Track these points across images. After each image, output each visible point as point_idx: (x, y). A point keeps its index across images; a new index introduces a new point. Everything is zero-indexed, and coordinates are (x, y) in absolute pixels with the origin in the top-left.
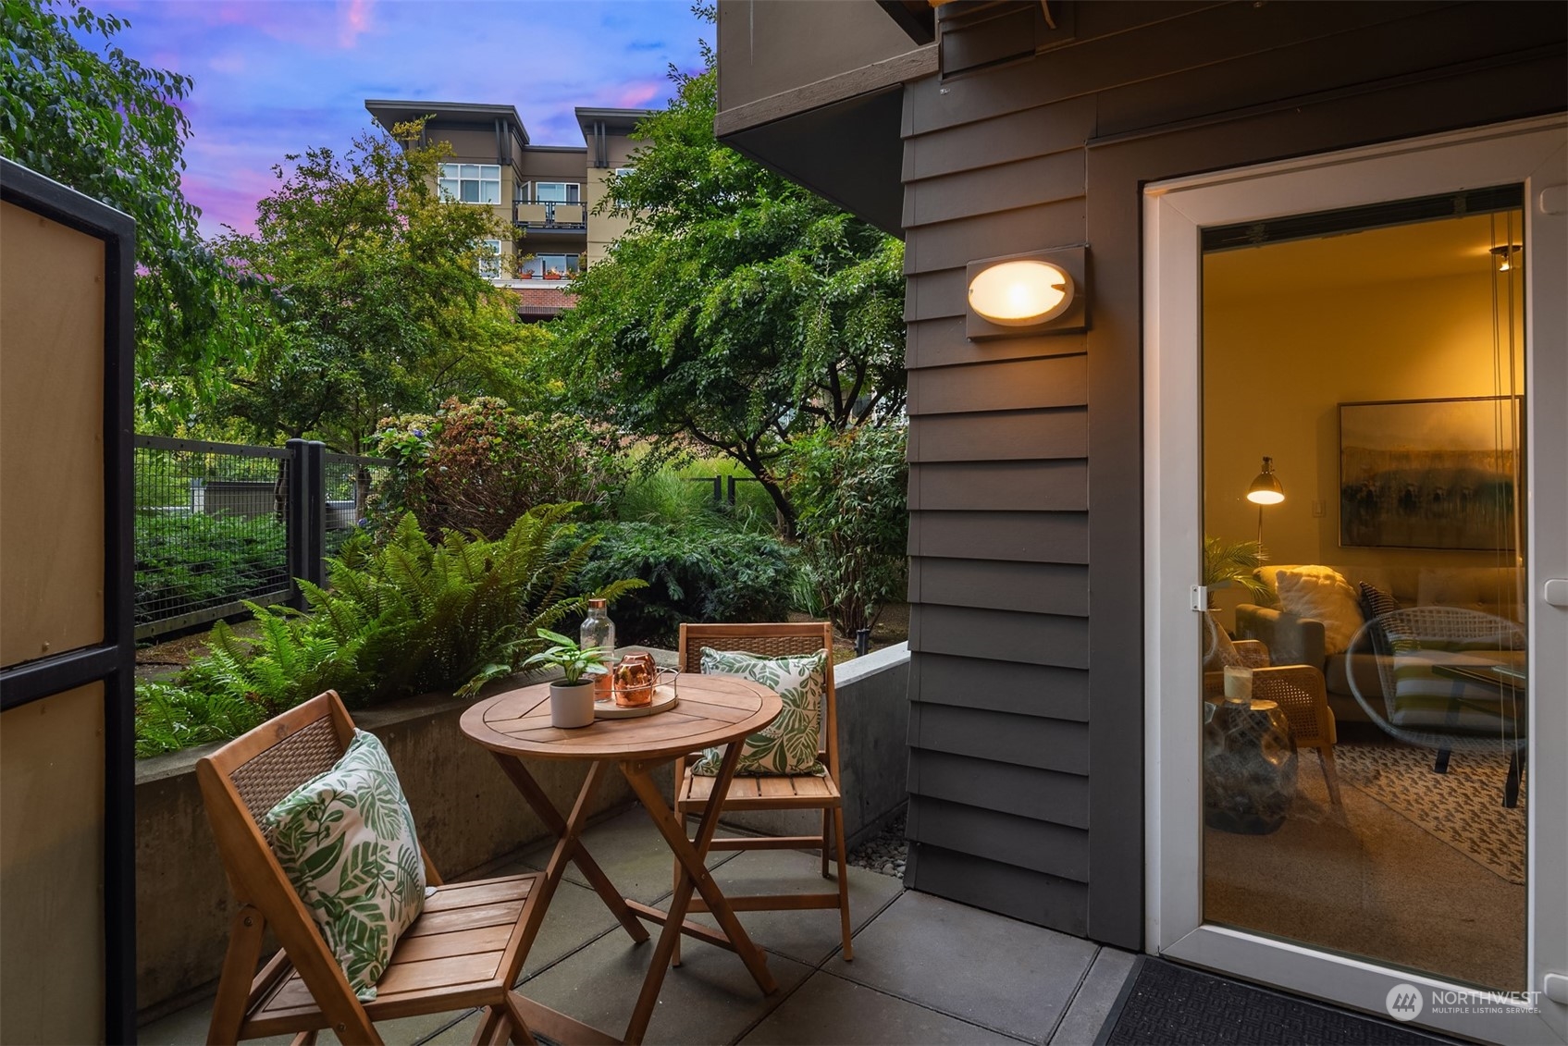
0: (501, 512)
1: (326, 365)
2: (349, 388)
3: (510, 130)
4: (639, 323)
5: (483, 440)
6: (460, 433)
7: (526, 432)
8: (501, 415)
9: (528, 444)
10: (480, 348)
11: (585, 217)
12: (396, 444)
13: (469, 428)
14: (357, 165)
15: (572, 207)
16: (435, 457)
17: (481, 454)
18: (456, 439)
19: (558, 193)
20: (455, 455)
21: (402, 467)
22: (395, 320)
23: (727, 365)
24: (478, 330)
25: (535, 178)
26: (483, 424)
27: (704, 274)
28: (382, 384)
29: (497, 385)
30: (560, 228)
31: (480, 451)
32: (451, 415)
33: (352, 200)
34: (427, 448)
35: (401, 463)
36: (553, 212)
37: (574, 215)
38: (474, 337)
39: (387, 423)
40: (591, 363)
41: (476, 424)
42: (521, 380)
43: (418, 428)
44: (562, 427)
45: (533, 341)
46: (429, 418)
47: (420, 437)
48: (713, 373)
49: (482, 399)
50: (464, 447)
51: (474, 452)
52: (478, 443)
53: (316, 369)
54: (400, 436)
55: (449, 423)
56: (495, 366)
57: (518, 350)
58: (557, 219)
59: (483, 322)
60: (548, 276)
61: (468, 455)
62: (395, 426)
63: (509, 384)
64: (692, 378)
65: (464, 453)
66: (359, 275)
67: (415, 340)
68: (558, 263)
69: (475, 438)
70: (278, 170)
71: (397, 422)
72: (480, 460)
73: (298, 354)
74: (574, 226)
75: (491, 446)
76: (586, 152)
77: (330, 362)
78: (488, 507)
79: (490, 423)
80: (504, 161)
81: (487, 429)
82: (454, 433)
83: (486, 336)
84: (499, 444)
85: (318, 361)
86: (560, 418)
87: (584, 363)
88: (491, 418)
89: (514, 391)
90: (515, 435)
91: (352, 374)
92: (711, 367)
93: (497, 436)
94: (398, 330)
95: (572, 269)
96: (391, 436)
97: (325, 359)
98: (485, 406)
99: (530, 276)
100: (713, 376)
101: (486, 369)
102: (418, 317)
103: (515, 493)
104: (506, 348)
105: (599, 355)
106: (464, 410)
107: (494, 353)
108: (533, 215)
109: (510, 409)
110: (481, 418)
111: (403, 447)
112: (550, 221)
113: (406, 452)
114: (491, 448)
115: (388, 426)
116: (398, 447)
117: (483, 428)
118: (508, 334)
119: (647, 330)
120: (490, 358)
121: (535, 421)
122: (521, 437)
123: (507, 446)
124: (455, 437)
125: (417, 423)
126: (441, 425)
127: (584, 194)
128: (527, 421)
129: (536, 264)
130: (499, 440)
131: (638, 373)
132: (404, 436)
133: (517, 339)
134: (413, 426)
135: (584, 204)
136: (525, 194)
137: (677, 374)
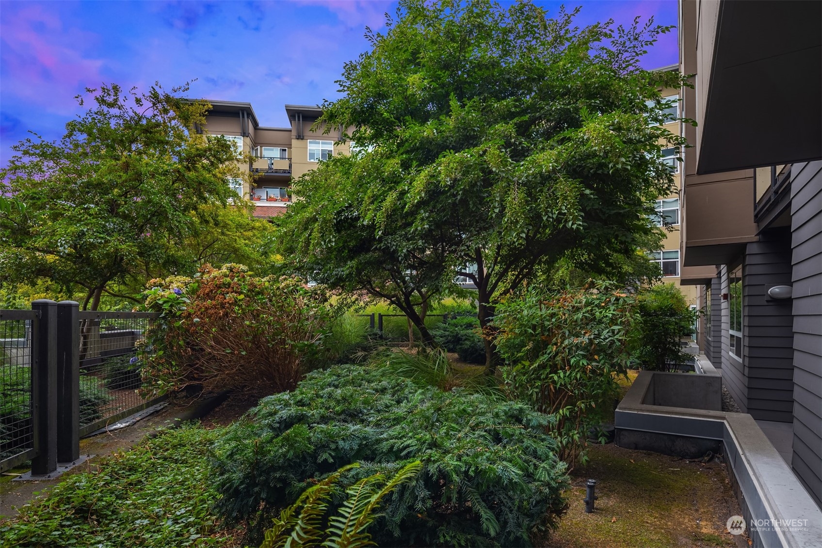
0: (244, 353)
1: (108, 238)
2: (126, 256)
3: (248, 117)
4: (350, 206)
5: (230, 297)
6: (212, 291)
7: (262, 290)
8: (244, 277)
9: (263, 299)
10: (229, 233)
11: (290, 166)
12: (159, 299)
13: (219, 287)
14: (138, 98)
15: (283, 161)
16: (191, 310)
17: (228, 308)
18: (208, 296)
19: (275, 153)
20: (207, 309)
21: (164, 318)
22: (165, 207)
23: (422, 238)
24: (228, 222)
25: (262, 145)
26: (229, 284)
27: (406, 165)
28: (154, 254)
29: (241, 258)
30: (276, 172)
31: (227, 305)
32: (206, 276)
33: (136, 124)
34: (185, 302)
35: (163, 315)
36: (272, 164)
37: (283, 165)
38: (226, 226)
39: (155, 283)
40: (316, 234)
41: (224, 284)
42: (255, 256)
43: (178, 287)
44: (287, 286)
45: (264, 229)
46: (188, 279)
47: (178, 293)
48: (411, 244)
49: (228, 265)
50: (214, 302)
51: (222, 306)
52: (225, 299)
53: (99, 241)
54: (163, 293)
55: (203, 283)
56: (239, 246)
57: (254, 235)
58: (274, 167)
59: (231, 217)
60: (269, 199)
61: (218, 308)
62: (161, 285)
63: (249, 258)
64: (394, 247)
65: (215, 307)
66: (136, 173)
67: (179, 222)
68: (275, 192)
69: (223, 295)
70: (80, 99)
71: (163, 282)
72: (227, 313)
73: (85, 230)
74: (284, 171)
75: (236, 301)
76: (291, 131)
77: (111, 236)
78: (233, 349)
79: (235, 283)
80: (244, 134)
81: (233, 288)
82: (207, 290)
83: (233, 226)
84: (242, 300)
85: (102, 236)
86: (285, 279)
87: (310, 235)
88: (236, 279)
89: (251, 262)
90: (254, 292)
91: (129, 246)
92: (408, 240)
93: (240, 293)
94: (167, 214)
95: (282, 195)
96: (155, 293)
97: (108, 235)
98: (231, 270)
99: (259, 199)
100: (412, 246)
101: (234, 247)
102: (186, 209)
103: (255, 336)
104: (246, 233)
105: (322, 228)
106: (215, 273)
107: (239, 237)
108: (261, 165)
109: (250, 273)
110: (228, 279)
111: (165, 302)
112: (270, 168)
113: (166, 306)
114: (236, 303)
115: (155, 285)
116: (160, 302)
117: (229, 287)
118: (248, 224)
119: (357, 210)
120: (236, 240)
121: (269, 282)
122: (258, 293)
123: (249, 301)
124: (208, 294)
125: (177, 282)
126: (197, 284)
127: (290, 153)
128: (264, 281)
129: (263, 193)
130: (242, 296)
131: (344, 247)
132: (167, 293)
133: (253, 228)
134: (175, 285)
135: (290, 159)
136: (257, 153)
137: (382, 244)
